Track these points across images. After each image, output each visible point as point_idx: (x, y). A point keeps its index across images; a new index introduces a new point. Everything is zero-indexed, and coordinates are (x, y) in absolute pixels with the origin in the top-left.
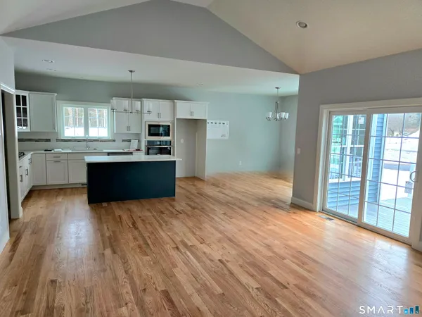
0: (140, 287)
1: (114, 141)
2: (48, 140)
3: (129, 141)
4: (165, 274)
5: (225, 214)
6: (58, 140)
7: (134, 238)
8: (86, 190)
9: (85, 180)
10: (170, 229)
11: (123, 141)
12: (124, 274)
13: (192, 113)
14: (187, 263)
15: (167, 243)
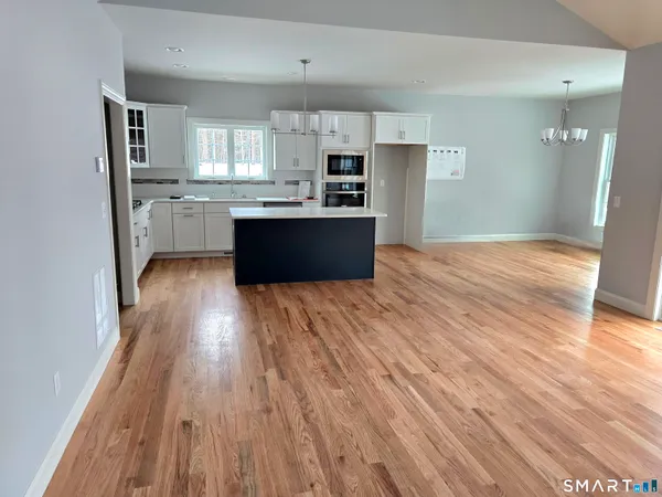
0: (333, 454)
1: (274, 183)
2: (175, 182)
3: (297, 183)
4: (376, 428)
5: (468, 315)
6: (189, 182)
7: (314, 353)
8: (231, 262)
9: (230, 246)
10: (373, 339)
11: (287, 183)
12: (302, 421)
13: (401, 134)
14: (414, 411)
15: (371, 367)
